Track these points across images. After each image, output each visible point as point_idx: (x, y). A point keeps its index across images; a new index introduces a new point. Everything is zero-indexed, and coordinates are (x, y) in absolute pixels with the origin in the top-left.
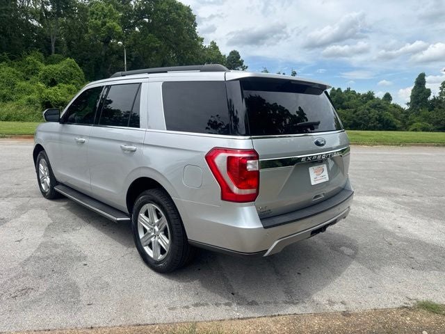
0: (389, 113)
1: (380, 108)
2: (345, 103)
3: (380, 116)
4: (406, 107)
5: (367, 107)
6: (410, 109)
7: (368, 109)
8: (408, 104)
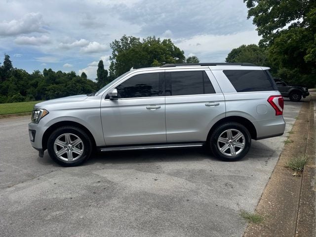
0: (89, 86)
1: (83, 82)
2: (57, 80)
3: (84, 88)
4: (96, 81)
5: (74, 82)
6: (98, 82)
7: (75, 84)
8: (96, 79)
